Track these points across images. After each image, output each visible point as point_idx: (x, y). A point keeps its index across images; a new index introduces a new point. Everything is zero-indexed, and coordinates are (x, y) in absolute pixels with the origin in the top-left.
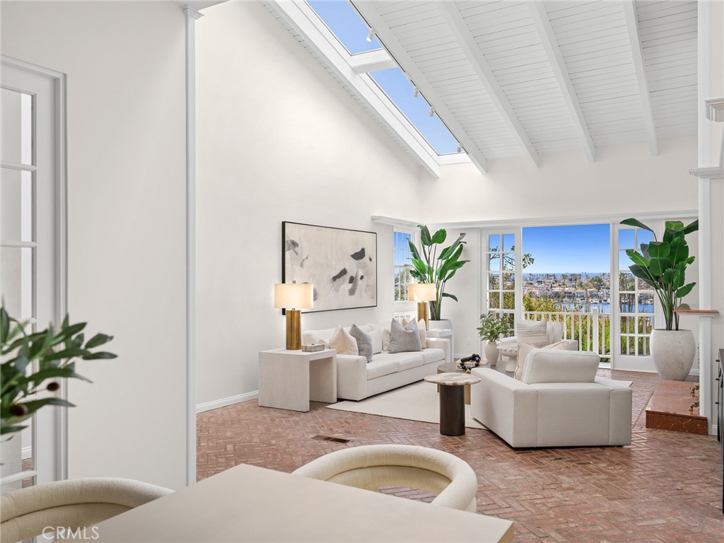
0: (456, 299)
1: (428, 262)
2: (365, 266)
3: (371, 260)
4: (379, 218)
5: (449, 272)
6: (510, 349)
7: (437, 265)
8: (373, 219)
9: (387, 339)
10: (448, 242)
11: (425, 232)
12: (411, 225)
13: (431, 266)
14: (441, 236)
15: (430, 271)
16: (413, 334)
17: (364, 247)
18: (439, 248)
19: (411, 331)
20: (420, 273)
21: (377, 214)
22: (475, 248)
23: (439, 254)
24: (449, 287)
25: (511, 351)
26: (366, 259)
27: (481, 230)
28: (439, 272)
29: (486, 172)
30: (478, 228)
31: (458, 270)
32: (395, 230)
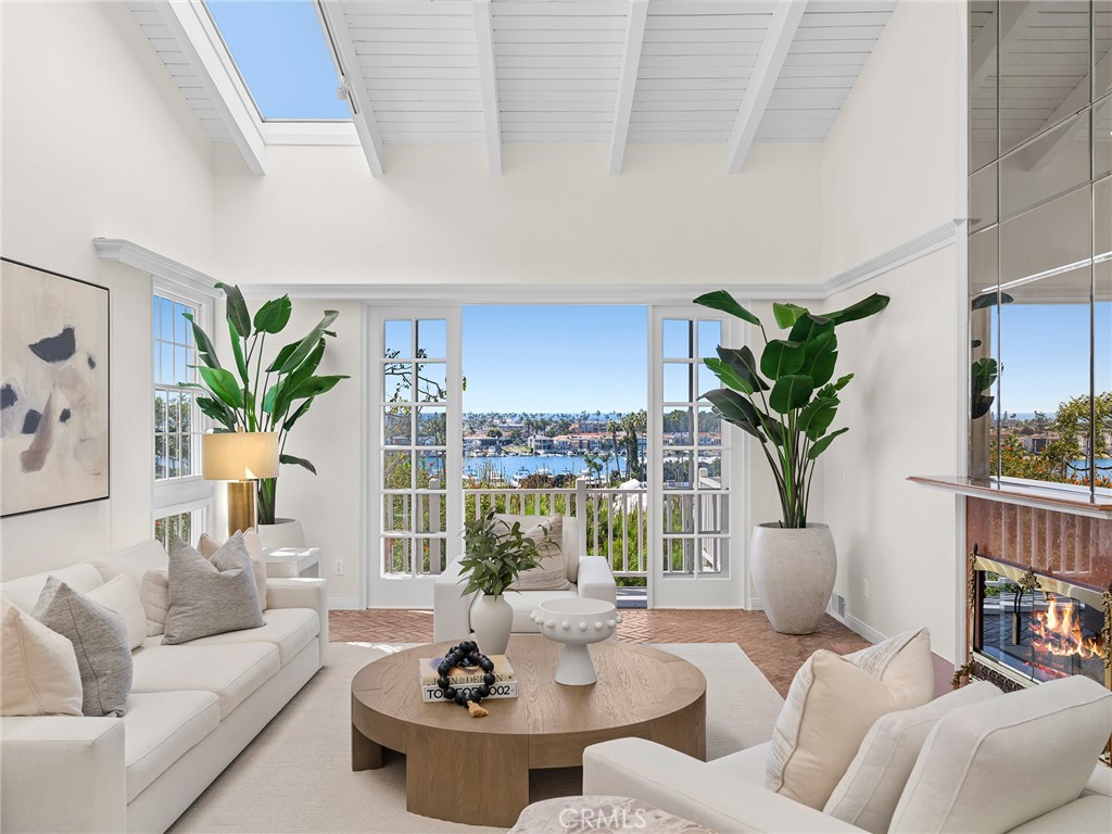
0: (312, 469)
1: (246, 380)
2: (74, 382)
3: (92, 363)
4: (119, 245)
5: (296, 404)
6: (565, 624)
7: (264, 383)
8: (99, 246)
9: (157, 597)
10: (296, 330)
11: (236, 305)
12: (198, 280)
13: (251, 390)
14: (276, 314)
15: (248, 401)
16: (241, 580)
17: (72, 324)
18: (274, 344)
19: (233, 573)
20: (224, 406)
21: (110, 233)
22: (349, 349)
23: (270, 358)
24: (294, 444)
25: (567, 629)
26: (78, 360)
27: (369, 307)
28: (271, 404)
29: (384, 172)
30: (362, 302)
31: (318, 398)
32: (158, 290)
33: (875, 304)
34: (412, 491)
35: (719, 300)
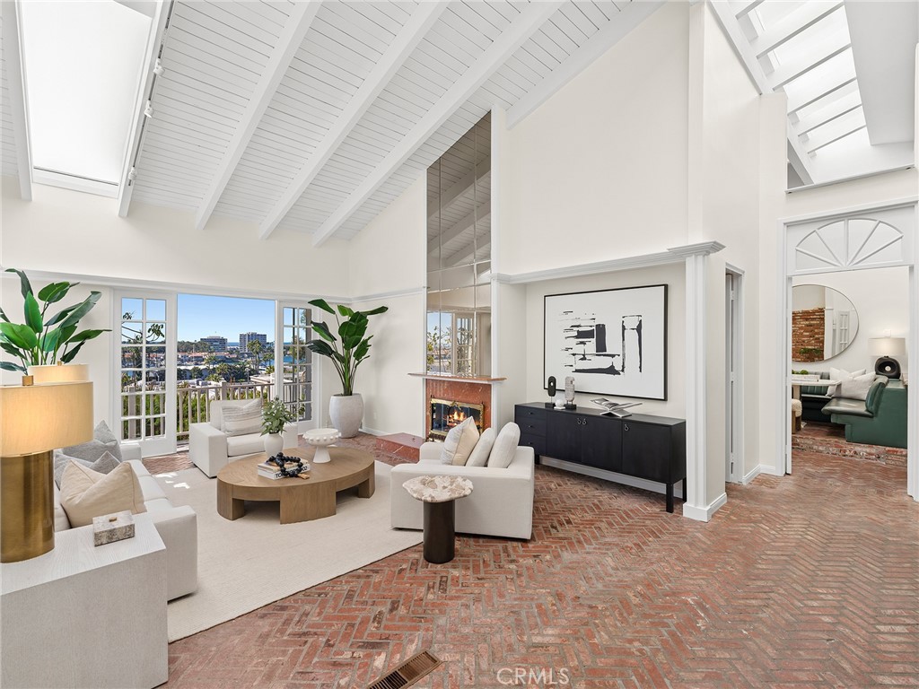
28: (49, 346)
29: (128, 215)
30: (110, 287)
33: (382, 310)
34: (143, 393)
35: (320, 303)
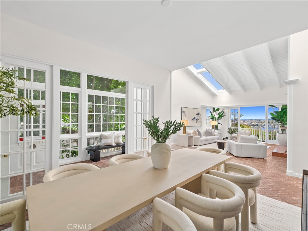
0: (222, 125)
1: (215, 116)
2: (199, 117)
4: (203, 106)
5: (220, 118)
6: (236, 136)
7: (217, 116)
8: (201, 106)
9: (205, 133)
10: (220, 111)
11: (214, 109)
12: (210, 107)
14: (218, 110)
15: (215, 118)
17: (199, 112)
18: (218, 112)
19: (210, 132)
20: (213, 118)
22: (227, 112)
23: (217, 114)
24: (220, 121)
26: (200, 115)
27: (229, 108)
28: (217, 118)
31: (223, 118)
32: (207, 108)
